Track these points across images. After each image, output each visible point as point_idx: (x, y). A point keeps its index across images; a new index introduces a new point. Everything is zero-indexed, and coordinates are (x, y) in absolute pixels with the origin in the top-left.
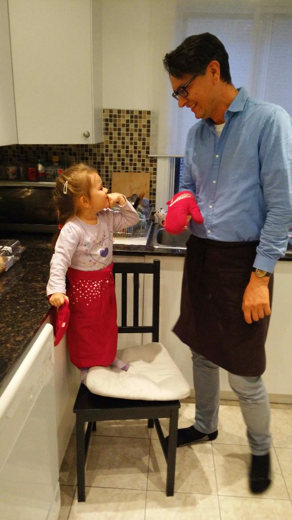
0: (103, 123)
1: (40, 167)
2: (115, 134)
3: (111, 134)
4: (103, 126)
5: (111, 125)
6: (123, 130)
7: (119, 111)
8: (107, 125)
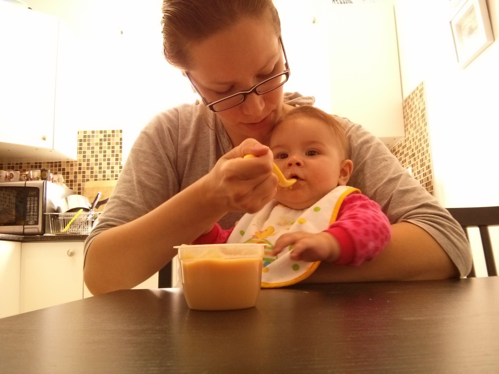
0: (78, 143)
2: (89, 153)
3: (85, 152)
4: (77, 146)
5: (85, 145)
6: (97, 149)
7: (93, 132)
8: (81, 145)
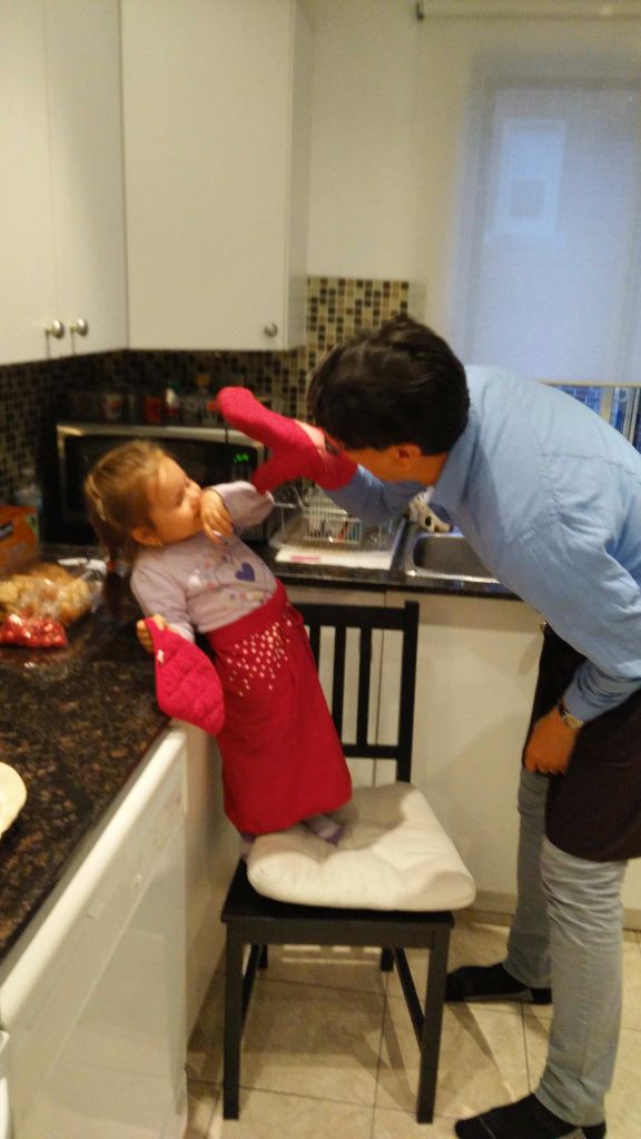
0: (306, 306)
1: (171, 397)
2: (331, 330)
4: (306, 313)
5: (323, 311)
6: (349, 322)
7: (342, 282)
8: (314, 310)
